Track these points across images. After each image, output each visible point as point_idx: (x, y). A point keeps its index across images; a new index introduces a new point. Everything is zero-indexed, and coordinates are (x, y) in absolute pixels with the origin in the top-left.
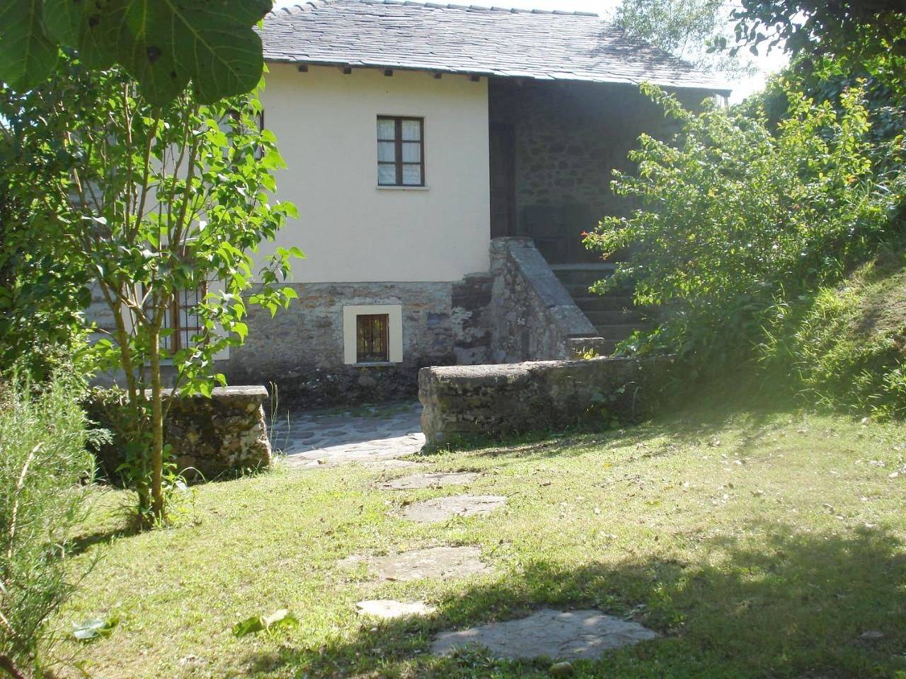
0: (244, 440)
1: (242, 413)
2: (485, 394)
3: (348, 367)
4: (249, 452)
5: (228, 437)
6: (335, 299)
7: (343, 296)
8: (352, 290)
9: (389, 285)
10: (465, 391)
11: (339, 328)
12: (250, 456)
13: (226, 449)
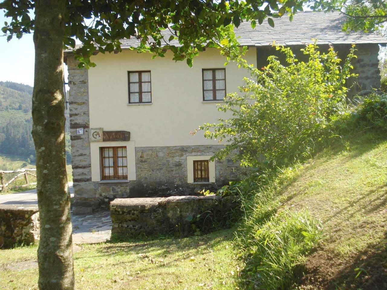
0: (24, 230)
1: (23, 218)
2: (133, 214)
3: (190, 184)
4: (26, 236)
5: (17, 228)
6: (184, 153)
7: (187, 152)
8: (191, 149)
9: (209, 147)
10: (123, 212)
11: (185, 167)
12: (26, 238)
13: (15, 234)
